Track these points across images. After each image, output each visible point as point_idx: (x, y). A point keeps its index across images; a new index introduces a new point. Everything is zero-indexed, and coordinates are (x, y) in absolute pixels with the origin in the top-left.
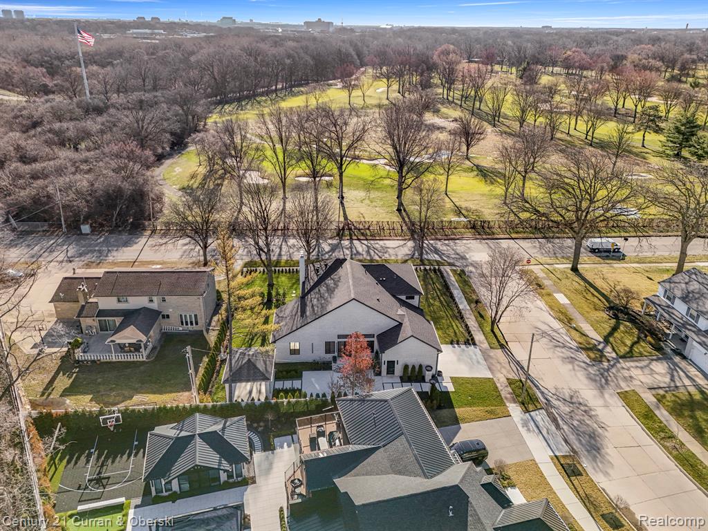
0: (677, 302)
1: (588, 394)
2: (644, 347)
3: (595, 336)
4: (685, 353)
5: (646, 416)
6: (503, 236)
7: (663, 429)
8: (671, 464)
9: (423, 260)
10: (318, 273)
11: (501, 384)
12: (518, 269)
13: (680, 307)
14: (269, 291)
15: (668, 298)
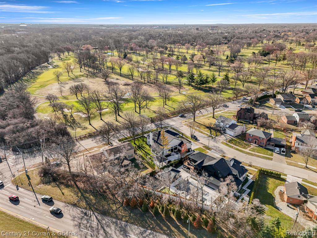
0: (221, 123)
1: (216, 144)
2: (218, 133)
3: (209, 134)
4: (226, 133)
5: (227, 145)
6: (172, 117)
7: (231, 146)
8: (235, 150)
9: (161, 127)
10: (155, 136)
11: (202, 148)
12: (183, 124)
13: (222, 124)
14: (136, 145)
15: (219, 123)
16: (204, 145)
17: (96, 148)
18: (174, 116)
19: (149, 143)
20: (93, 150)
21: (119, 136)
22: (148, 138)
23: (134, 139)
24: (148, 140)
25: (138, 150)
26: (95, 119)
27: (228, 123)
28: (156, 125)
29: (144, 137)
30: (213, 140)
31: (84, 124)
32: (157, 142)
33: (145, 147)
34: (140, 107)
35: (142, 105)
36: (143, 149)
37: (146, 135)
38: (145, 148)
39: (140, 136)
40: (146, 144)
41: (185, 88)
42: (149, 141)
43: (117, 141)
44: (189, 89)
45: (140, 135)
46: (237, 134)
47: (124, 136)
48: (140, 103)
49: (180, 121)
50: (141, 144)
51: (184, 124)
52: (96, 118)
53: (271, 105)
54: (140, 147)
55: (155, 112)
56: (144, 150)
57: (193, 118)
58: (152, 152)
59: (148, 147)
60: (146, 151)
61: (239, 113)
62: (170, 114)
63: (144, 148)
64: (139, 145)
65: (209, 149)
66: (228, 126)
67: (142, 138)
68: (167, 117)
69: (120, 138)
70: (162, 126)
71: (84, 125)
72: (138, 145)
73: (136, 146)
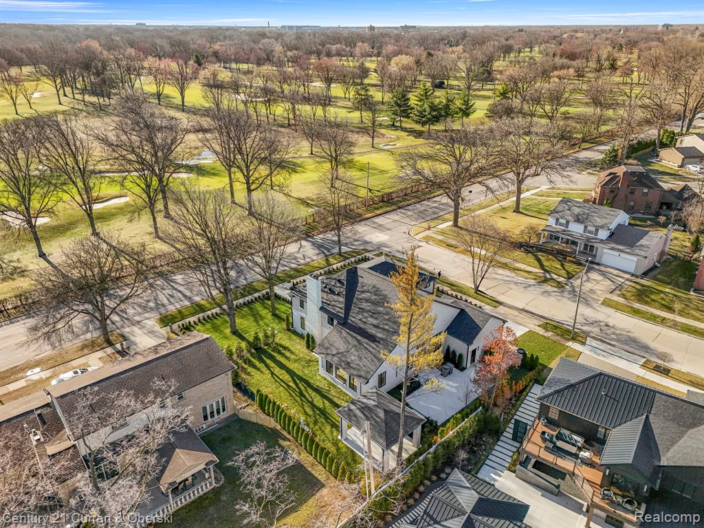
0: (572, 224)
2: (572, 267)
3: (538, 271)
4: (600, 261)
5: (633, 311)
8: (685, 336)
9: (340, 254)
10: (332, 292)
11: (541, 331)
12: (417, 237)
13: (576, 229)
14: (243, 338)
15: (561, 224)
16: (543, 317)
17: (37, 370)
18: (378, 212)
19: (303, 326)
20: (21, 384)
21: (166, 301)
22: (296, 301)
23: (232, 312)
24: (297, 314)
25: (255, 367)
26: (68, 233)
27: (605, 221)
28: (319, 247)
29: (278, 297)
30: (566, 294)
31: (15, 256)
32: (344, 323)
33: (285, 348)
34: (248, 183)
35: (256, 175)
36: (279, 358)
37: (282, 291)
38: (287, 354)
39: (256, 295)
40: (290, 329)
41: (383, 135)
42: (302, 318)
43: (152, 322)
44: (398, 138)
45: (257, 291)
46: (647, 264)
47: (189, 299)
48: (247, 167)
49: (405, 229)
50: (266, 336)
51: (424, 238)
52: (75, 231)
53: (672, 169)
54: (261, 351)
55: (304, 202)
56: (282, 366)
57: (451, 216)
58: (322, 372)
59: (299, 347)
60: (293, 366)
61: (607, 191)
62: (359, 205)
63: (280, 353)
64: (257, 338)
65: (575, 336)
66: (603, 234)
67: (269, 303)
68: (353, 217)
69: (172, 309)
70: (344, 249)
71: (15, 258)
72: (251, 339)
73: (244, 345)
